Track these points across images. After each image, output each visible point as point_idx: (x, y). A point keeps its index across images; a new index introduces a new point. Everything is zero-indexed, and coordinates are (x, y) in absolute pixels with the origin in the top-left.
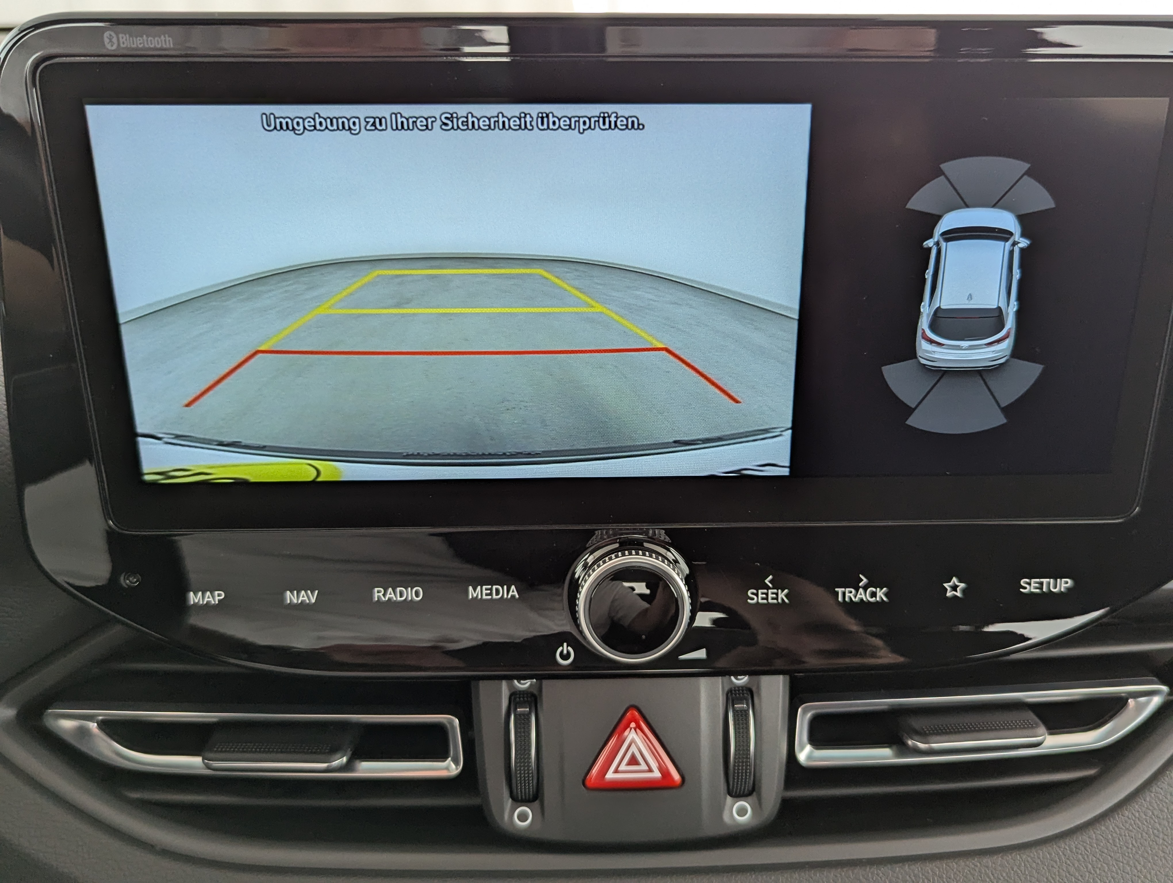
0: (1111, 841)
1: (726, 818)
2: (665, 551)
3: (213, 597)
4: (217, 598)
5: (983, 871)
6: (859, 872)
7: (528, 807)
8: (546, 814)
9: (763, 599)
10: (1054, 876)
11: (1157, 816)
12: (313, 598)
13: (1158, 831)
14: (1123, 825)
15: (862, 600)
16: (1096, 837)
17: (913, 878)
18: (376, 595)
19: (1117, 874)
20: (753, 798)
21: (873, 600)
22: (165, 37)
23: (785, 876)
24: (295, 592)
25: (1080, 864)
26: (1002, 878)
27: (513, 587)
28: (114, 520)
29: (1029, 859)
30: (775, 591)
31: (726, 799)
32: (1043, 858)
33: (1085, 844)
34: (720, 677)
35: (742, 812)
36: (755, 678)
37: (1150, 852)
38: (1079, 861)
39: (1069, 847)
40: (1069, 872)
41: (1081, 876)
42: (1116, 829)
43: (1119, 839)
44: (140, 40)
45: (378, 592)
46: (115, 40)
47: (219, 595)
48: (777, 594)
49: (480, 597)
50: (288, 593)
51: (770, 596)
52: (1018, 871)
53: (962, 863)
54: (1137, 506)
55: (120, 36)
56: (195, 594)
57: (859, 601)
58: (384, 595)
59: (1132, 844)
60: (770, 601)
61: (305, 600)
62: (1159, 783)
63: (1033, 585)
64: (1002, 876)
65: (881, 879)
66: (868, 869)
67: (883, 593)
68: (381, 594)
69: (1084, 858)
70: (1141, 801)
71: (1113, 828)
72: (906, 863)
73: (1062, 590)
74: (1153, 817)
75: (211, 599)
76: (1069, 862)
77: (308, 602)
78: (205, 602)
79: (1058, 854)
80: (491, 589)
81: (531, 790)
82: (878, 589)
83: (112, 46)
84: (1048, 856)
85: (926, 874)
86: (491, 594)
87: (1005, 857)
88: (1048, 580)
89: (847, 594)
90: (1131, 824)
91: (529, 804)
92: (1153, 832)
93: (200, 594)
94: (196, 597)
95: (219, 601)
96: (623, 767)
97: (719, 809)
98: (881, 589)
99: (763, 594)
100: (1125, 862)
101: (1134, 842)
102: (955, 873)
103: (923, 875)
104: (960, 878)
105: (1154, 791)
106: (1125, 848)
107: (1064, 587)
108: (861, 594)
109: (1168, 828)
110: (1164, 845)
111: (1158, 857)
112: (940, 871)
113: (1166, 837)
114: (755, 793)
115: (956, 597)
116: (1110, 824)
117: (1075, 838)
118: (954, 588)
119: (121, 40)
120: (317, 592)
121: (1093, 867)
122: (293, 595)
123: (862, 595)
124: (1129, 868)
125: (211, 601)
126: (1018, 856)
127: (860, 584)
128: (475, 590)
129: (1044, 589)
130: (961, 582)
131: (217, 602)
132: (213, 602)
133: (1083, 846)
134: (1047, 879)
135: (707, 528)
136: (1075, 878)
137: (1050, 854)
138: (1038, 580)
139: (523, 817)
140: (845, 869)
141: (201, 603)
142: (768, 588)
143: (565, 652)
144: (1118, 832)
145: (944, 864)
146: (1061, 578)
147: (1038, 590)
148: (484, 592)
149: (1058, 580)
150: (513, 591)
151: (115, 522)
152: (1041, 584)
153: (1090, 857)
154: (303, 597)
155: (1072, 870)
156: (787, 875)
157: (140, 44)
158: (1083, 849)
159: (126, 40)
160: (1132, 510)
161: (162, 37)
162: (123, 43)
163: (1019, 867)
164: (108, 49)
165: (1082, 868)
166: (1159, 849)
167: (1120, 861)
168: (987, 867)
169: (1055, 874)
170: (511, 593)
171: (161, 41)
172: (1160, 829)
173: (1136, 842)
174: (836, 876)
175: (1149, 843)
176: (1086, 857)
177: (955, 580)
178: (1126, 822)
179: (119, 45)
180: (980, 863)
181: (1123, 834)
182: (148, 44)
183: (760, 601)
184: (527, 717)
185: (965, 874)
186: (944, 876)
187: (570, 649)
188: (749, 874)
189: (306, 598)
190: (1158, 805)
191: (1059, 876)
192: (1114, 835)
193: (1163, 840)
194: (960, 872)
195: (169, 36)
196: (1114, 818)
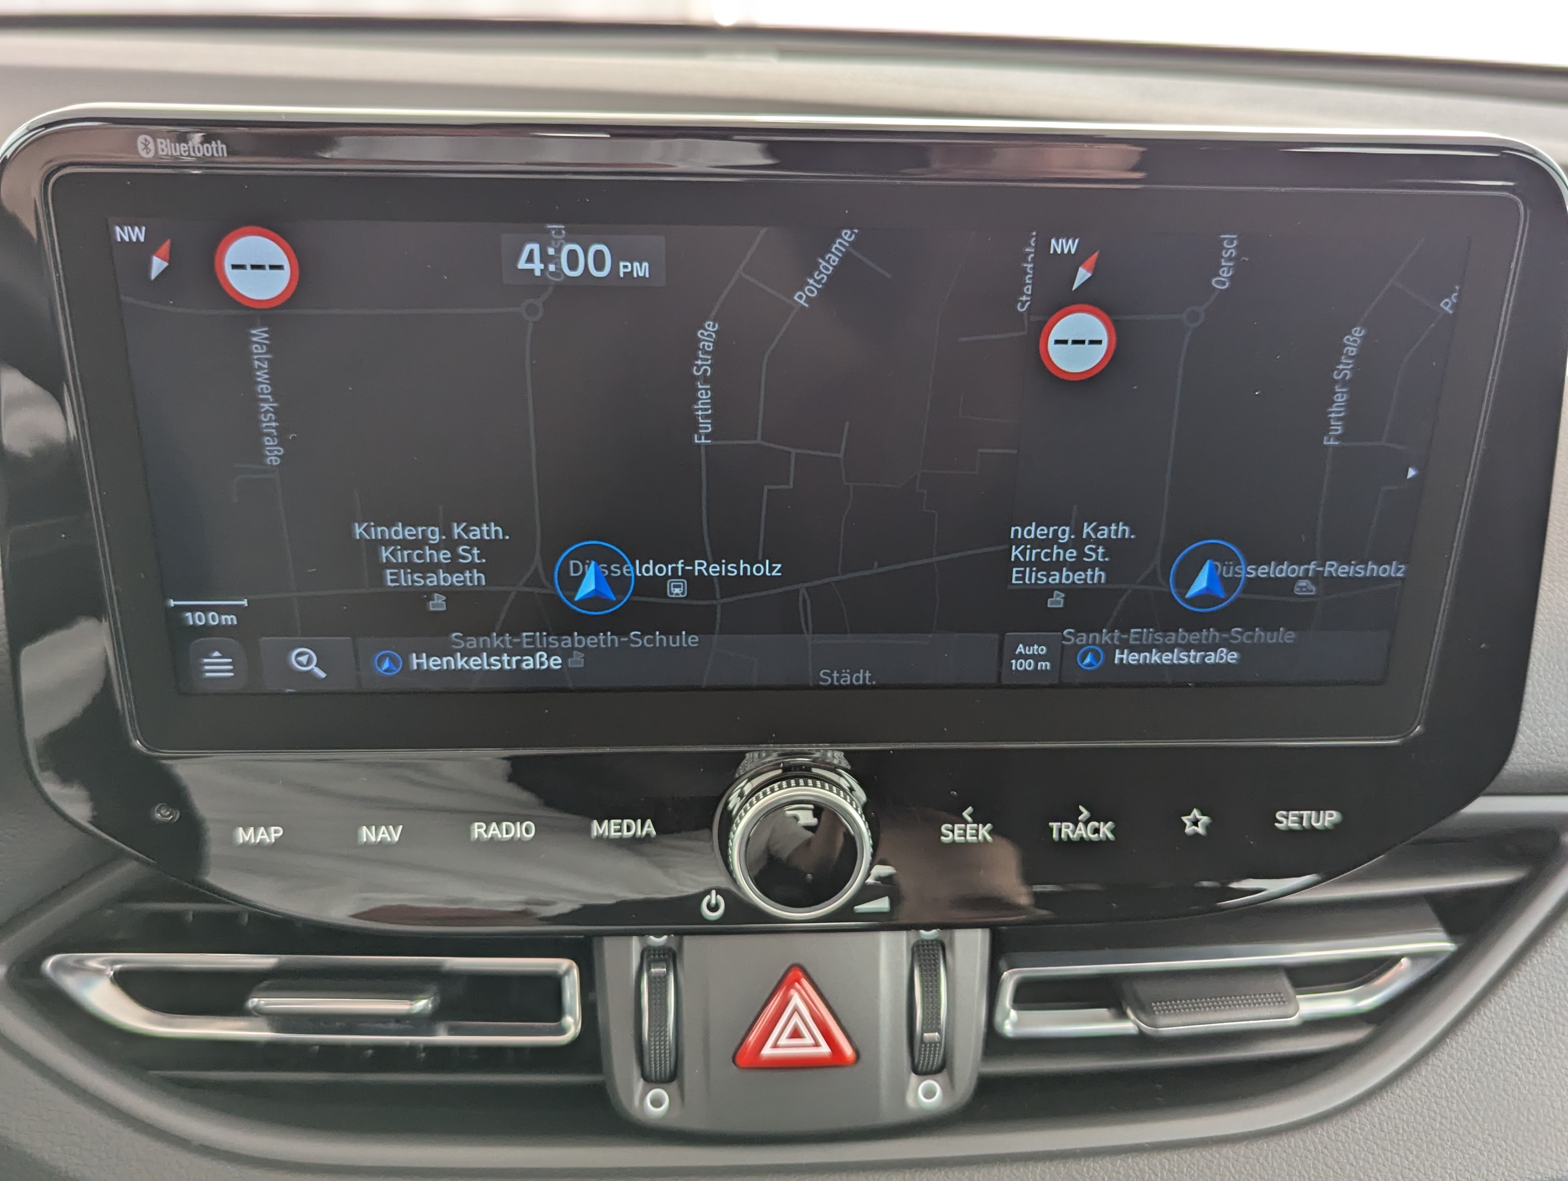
0: (1377, 1126)
1: (910, 1100)
2: (838, 776)
3: (269, 834)
4: (273, 836)
5: (1223, 1164)
6: (1073, 1166)
7: (665, 1090)
8: (686, 1099)
9: (960, 836)
10: (1308, 1169)
11: (1434, 1094)
12: (396, 834)
13: (1435, 1112)
14: (1392, 1105)
15: (1082, 838)
16: (1359, 1120)
17: (1138, 1173)
18: (476, 830)
19: (1384, 1165)
20: (943, 1076)
21: (1094, 837)
22: (217, 143)
23: (982, 1171)
24: (374, 828)
25: (1340, 1154)
26: (1245, 1172)
27: (649, 822)
28: (141, 738)
29: (1279, 1149)
30: (975, 825)
31: (909, 1076)
32: (1295, 1146)
33: (1346, 1129)
34: (905, 932)
35: (929, 1094)
36: (947, 933)
37: (1424, 1138)
38: (1338, 1150)
39: (1327, 1132)
40: (1326, 1165)
41: (1341, 1169)
42: (1384, 1109)
43: (1387, 1123)
44: (184, 147)
45: (479, 827)
46: (151, 146)
47: (276, 832)
48: (977, 830)
49: (607, 834)
50: (365, 828)
51: (969, 832)
52: (1265, 1162)
53: (1197, 1154)
54: (1418, 725)
55: (159, 141)
56: (245, 830)
57: (1079, 839)
58: (486, 831)
59: (1403, 1129)
60: (969, 838)
61: (386, 838)
62: (1437, 1054)
63: (1291, 818)
64: (1245, 1169)
65: (1099, 1175)
66: (1082, 1163)
67: (1108, 829)
68: (482, 831)
69: (1344, 1146)
70: (1414, 1075)
71: (1381, 1110)
72: (1129, 1155)
73: (1326, 824)
74: (1430, 1095)
75: (266, 836)
76: (1325, 1151)
77: (389, 839)
78: (258, 841)
79: (1314, 1142)
80: (621, 825)
81: (668, 1068)
82: (1102, 823)
83: (148, 153)
84: (1301, 1143)
85: (1153, 1168)
86: (620, 831)
87: (1250, 1146)
88: (1309, 812)
89: (1063, 830)
90: (1402, 1105)
91: (666, 1085)
92: (1428, 1114)
93: (252, 830)
94: (247, 834)
95: (276, 839)
96: (783, 1041)
97: (901, 1091)
98: (1106, 823)
99: (960, 829)
100: (1394, 1151)
101: (1405, 1127)
102: (1189, 1166)
103: (1150, 1169)
104: (1195, 1172)
105: (1431, 1063)
106: (1394, 1133)
107: (1329, 821)
108: (1080, 830)
109: (1447, 1109)
110: (1442, 1130)
111: (1433, 1144)
112: (1170, 1164)
113: (1444, 1121)
114: (945, 1071)
115: (1197, 835)
116: (1377, 1105)
117: (1334, 1122)
118: (1195, 823)
119: (160, 146)
120: (401, 827)
121: (1355, 1157)
122: (371, 833)
123: (1083, 831)
124: (1398, 1159)
125: (265, 839)
126: (1265, 1145)
127: (1080, 818)
128: (600, 825)
129: (1305, 824)
130: (1203, 814)
131: (273, 841)
132: (268, 841)
133: (1343, 1131)
134: (1299, 1172)
135: (893, 750)
136: (1333, 1171)
137: (1304, 1142)
138: (1297, 812)
139: (657, 1103)
140: (1055, 1163)
141: (253, 841)
142: (966, 822)
143: (713, 902)
144: (1386, 1113)
145: (1174, 1156)
146: (1325, 810)
147: (1296, 825)
148: (613, 828)
149: (1322, 812)
150: (649, 827)
151: (143, 742)
152: (1301, 818)
153: (1352, 1146)
154: (383, 833)
155: (1330, 1161)
156: (984, 1170)
157: (185, 151)
158: (1344, 1135)
159: (166, 146)
160: (1413, 729)
161: (214, 142)
162: (163, 150)
163: (1266, 1158)
164: (143, 158)
165: (1342, 1158)
166: (1435, 1135)
167: (1388, 1151)
168: (1228, 1159)
169: (1309, 1166)
170: (646, 829)
171: (212, 148)
172: (1438, 1111)
173: (1408, 1126)
174: (1044, 1171)
175: (1423, 1128)
176: (1346, 1145)
177: (1196, 813)
178: (1396, 1101)
179: (156, 152)
180: (1219, 1153)
181: (1393, 1116)
182: (194, 152)
183: (957, 838)
184: (664, 979)
185: (1200, 1168)
186: (1176, 1170)
187: (719, 897)
188: (937, 1170)
189: (387, 835)
190: (1435, 1081)
191: (1314, 1168)
192: (1382, 1117)
193: (1441, 1123)
194: (1194, 1164)
195: (222, 143)
196: (1382, 1097)
